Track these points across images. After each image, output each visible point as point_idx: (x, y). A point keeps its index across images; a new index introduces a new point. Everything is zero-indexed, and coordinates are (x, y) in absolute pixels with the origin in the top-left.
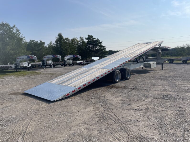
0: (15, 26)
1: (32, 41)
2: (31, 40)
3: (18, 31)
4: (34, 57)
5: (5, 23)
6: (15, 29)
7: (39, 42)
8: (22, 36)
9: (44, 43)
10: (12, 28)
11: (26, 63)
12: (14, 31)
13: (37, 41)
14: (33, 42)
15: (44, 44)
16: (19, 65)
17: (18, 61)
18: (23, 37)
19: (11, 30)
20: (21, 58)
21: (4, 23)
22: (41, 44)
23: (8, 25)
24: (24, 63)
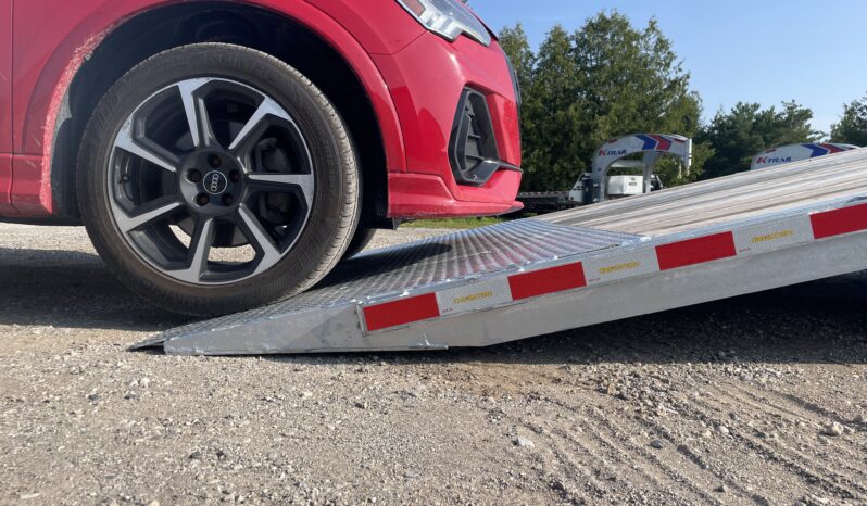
0: (652, 27)
1: (745, 109)
2: (740, 103)
3: (662, 44)
4: (674, 142)
5: (613, 13)
6: (652, 40)
7: (779, 109)
8: (680, 70)
9: (806, 114)
10: (637, 37)
11: (639, 179)
12: (646, 49)
13: (773, 109)
14: (751, 115)
15: (809, 121)
16: (602, 190)
17: (599, 170)
18: (680, 75)
19: (634, 43)
20: (614, 153)
21: (609, 17)
22: (788, 119)
23: (623, 24)
24: (626, 179)
